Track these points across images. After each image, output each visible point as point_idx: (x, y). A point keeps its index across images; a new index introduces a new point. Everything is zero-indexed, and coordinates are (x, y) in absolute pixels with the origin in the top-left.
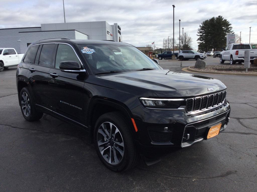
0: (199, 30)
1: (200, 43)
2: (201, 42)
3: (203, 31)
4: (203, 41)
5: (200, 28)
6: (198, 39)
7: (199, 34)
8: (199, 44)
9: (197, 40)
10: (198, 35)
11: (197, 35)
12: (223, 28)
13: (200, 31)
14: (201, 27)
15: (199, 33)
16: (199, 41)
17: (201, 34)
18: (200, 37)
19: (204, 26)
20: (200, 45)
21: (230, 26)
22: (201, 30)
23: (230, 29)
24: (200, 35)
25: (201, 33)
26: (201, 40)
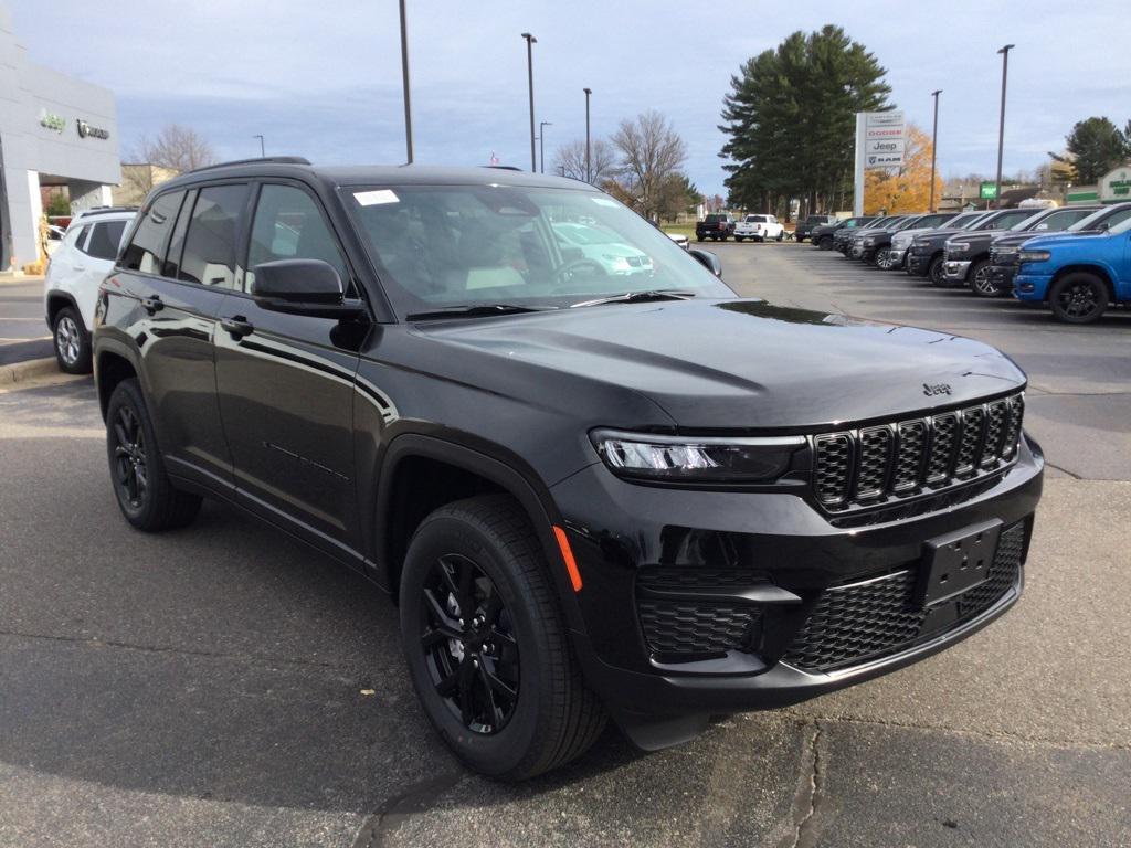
0: (729, 104)
1: (737, 167)
2: (740, 164)
3: (750, 110)
4: (747, 160)
5: (733, 92)
6: (726, 149)
7: (728, 125)
8: (729, 175)
9: (719, 152)
10: (726, 130)
11: (721, 128)
12: (847, 88)
13: (732, 107)
14: (740, 84)
15: (728, 118)
16: (730, 161)
17: (739, 123)
18: (733, 137)
19: (752, 79)
20: (733, 177)
21: (878, 81)
22: (740, 104)
23: (878, 95)
24: (735, 130)
25: (737, 116)
26: (739, 156)
